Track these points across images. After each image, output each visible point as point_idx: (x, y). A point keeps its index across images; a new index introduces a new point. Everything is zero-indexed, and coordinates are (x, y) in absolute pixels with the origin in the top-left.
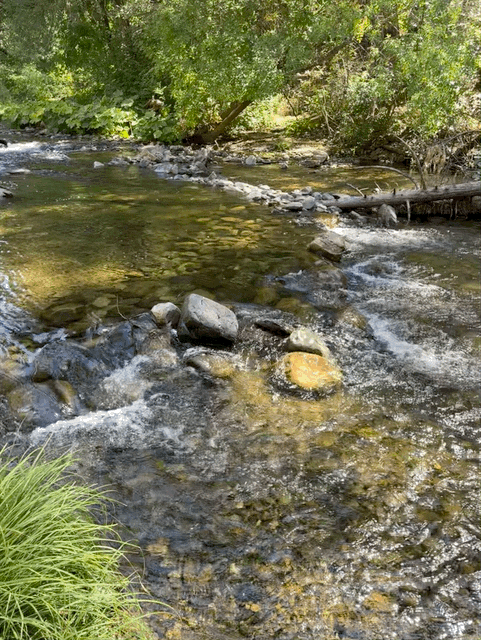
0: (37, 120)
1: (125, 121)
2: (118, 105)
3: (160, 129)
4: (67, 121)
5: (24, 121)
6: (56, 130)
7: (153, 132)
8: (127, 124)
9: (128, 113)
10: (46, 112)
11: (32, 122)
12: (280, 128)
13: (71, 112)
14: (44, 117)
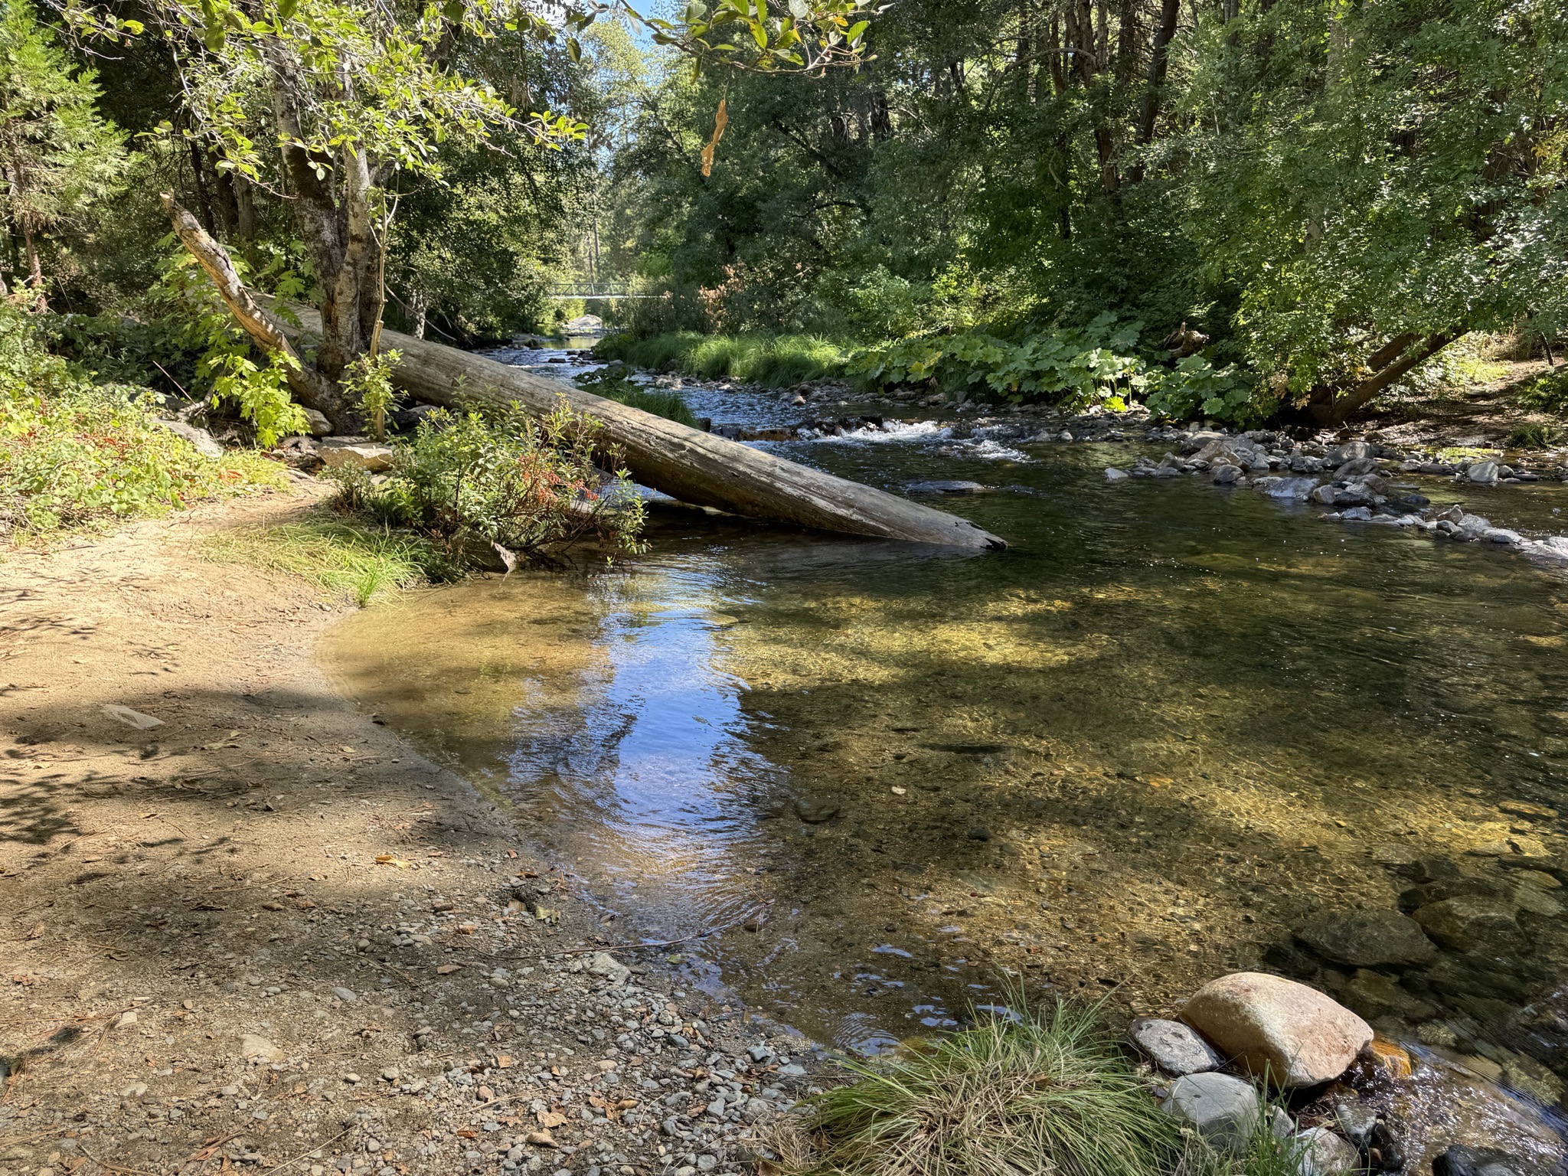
0: (923, 376)
1: (1119, 375)
2: (1105, 343)
3: (1220, 395)
4: (989, 378)
5: (895, 378)
6: (961, 395)
7: (1200, 402)
8: (1123, 382)
9: (1127, 360)
10: (943, 360)
11: (911, 379)
12: (1488, 388)
13: (999, 358)
14: (938, 370)
